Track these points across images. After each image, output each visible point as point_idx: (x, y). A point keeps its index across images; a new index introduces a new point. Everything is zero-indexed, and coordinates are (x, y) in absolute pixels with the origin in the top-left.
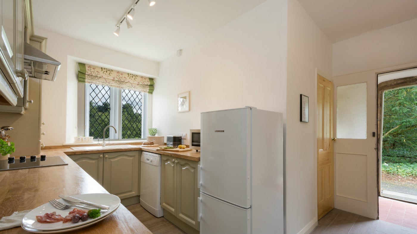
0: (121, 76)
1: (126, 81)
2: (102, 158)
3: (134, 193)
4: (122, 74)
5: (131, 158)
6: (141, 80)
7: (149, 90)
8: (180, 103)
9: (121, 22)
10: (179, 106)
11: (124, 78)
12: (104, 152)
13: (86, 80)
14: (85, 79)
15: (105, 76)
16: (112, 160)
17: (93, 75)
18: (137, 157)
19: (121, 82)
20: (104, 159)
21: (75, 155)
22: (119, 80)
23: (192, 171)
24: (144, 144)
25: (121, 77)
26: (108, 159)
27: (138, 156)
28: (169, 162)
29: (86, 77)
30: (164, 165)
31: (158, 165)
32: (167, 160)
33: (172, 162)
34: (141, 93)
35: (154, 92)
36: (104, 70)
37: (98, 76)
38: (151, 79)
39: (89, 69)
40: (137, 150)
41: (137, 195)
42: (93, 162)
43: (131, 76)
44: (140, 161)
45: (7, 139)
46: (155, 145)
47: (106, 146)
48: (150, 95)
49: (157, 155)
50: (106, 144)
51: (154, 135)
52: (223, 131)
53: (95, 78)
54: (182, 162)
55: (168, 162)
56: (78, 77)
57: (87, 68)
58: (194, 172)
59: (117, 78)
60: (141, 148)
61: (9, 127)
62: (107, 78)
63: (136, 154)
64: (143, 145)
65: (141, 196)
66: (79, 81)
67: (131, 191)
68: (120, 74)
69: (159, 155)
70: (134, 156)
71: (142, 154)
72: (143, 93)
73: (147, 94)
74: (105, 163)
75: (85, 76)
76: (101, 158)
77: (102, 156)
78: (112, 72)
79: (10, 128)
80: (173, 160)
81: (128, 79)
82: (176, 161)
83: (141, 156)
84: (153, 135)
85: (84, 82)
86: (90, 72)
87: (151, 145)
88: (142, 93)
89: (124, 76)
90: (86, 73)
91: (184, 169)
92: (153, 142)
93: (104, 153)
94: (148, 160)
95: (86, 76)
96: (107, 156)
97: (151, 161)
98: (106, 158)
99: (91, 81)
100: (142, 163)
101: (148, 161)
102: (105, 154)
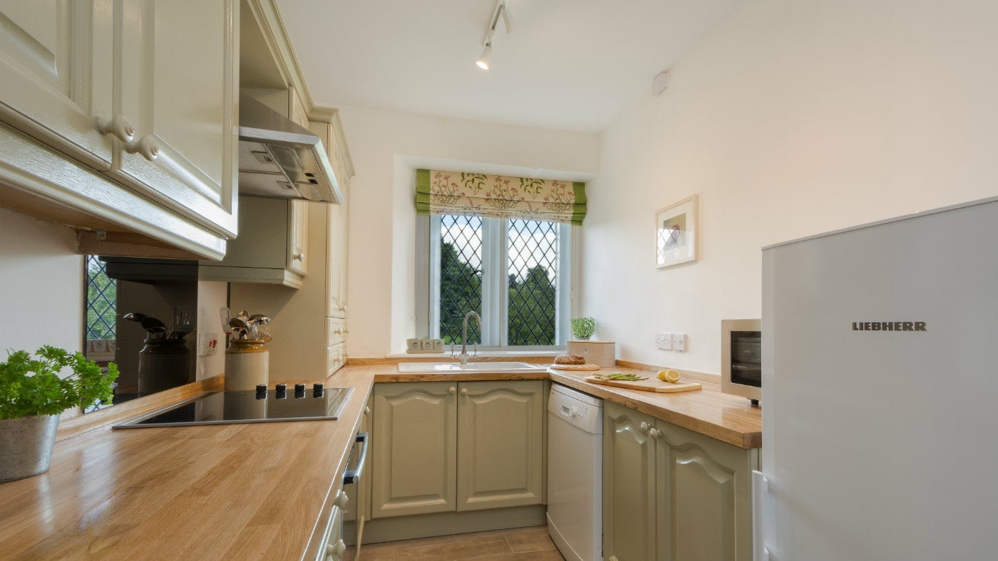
0: (504, 187)
1: (515, 199)
2: (455, 396)
3: (531, 496)
4: (506, 182)
5: (523, 400)
6: (553, 191)
7: (572, 215)
8: (661, 244)
9: (493, 28)
10: (659, 252)
11: (511, 192)
12: (459, 380)
13: (432, 207)
14: (429, 204)
15: (469, 193)
16: (479, 402)
17: (445, 193)
18: (538, 396)
19: (505, 202)
20: (460, 397)
21: (397, 382)
22: (501, 198)
23: (721, 480)
24: (558, 363)
25: (505, 191)
26: (467, 398)
27: (541, 394)
28: (627, 429)
29: (431, 201)
30: (614, 434)
31: (593, 432)
32: (622, 420)
33: (640, 431)
34: (553, 227)
35: (586, 221)
36: (467, 178)
37: (455, 194)
38: (580, 186)
39: (437, 180)
40: (538, 380)
41: (539, 502)
42: (436, 402)
43: (529, 183)
44: (547, 411)
45: (263, 343)
46: (585, 366)
47: (468, 364)
48: (577, 227)
49: (591, 400)
50: (468, 358)
51: (588, 337)
52: (920, 326)
53: (449, 200)
54: (678, 439)
55: (625, 425)
56: (416, 202)
57: (433, 179)
58: (729, 488)
59: (496, 194)
60: (549, 374)
61: (263, 316)
62: (472, 196)
63: (537, 388)
64: (555, 365)
65: (549, 508)
66: (418, 211)
67: (523, 490)
68: (502, 183)
69: (598, 401)
70: (531, 394)
71: (552, 390)
72: (558, 224)
73: (569, 225)
74: (460, 406)
75: (428, 199)
76: (451, 394)
77: (453, 389)
78: (485, 181)
79: (265, 318)
80: (643, 425)
81: (521, 193)
82: (652, 431)
83: (549, 395)
84: (583, 337)
85: (428, 211)
86: (438, 188)
87: (576, 366)
88: (556, 226)
89: (511, 185)
90: (431, 192)
91: (682, 463)
92: (580, 358)
93: (458, 382)
94: (566, 409)
95: (432, 197)
96: (464, 390)
97: (574, 416)
98: (463, 395)
99: (441, 207)
100: (550, 416)
101: (565, 414)
102: (461, 385)
